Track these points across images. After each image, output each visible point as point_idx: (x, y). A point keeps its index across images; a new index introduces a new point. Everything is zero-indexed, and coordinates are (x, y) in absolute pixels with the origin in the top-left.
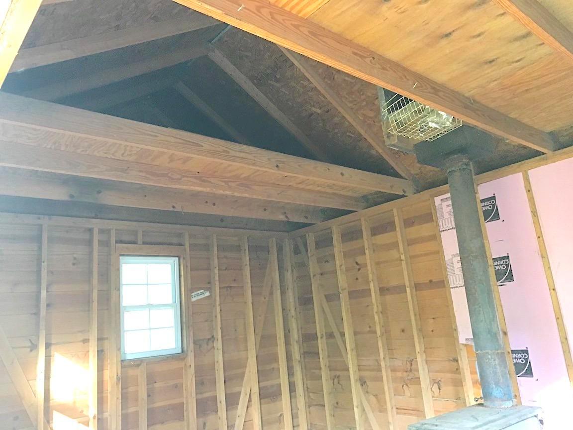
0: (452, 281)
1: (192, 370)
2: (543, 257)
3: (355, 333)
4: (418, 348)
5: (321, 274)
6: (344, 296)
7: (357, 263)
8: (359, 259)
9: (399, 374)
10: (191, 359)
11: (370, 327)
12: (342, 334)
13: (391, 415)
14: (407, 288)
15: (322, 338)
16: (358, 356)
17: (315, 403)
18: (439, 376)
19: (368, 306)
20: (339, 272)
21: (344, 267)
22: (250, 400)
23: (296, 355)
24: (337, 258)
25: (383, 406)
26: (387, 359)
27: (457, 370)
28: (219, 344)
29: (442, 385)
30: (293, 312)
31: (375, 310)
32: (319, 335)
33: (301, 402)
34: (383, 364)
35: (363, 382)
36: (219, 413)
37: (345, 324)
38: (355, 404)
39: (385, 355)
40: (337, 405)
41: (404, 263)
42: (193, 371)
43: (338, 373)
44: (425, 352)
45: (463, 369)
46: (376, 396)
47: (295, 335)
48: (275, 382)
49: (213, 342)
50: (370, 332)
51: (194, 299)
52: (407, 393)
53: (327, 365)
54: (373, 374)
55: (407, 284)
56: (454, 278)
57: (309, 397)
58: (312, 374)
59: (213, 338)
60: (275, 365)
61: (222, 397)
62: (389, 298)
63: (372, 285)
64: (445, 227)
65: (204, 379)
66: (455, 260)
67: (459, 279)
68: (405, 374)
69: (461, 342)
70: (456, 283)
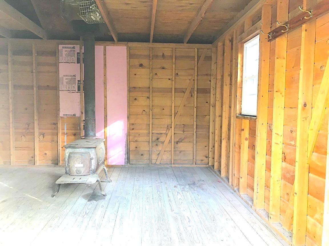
0: (61, 87)
4: (36, 118)
9: (20, 131)
13: (13, 150)
14: (34, 88)
25: (6, 147)
29: (45, 135)
34: (11, 125)
41: (34, 74)
45: (59, 128)
50: (2, 108)
52: (24, 140)
55: (35, 85)
64: (62, 61)
66: (65, 78)
67: (65, 87)
68: (24, 131)
69: (60, 116)
70: (63, 89)
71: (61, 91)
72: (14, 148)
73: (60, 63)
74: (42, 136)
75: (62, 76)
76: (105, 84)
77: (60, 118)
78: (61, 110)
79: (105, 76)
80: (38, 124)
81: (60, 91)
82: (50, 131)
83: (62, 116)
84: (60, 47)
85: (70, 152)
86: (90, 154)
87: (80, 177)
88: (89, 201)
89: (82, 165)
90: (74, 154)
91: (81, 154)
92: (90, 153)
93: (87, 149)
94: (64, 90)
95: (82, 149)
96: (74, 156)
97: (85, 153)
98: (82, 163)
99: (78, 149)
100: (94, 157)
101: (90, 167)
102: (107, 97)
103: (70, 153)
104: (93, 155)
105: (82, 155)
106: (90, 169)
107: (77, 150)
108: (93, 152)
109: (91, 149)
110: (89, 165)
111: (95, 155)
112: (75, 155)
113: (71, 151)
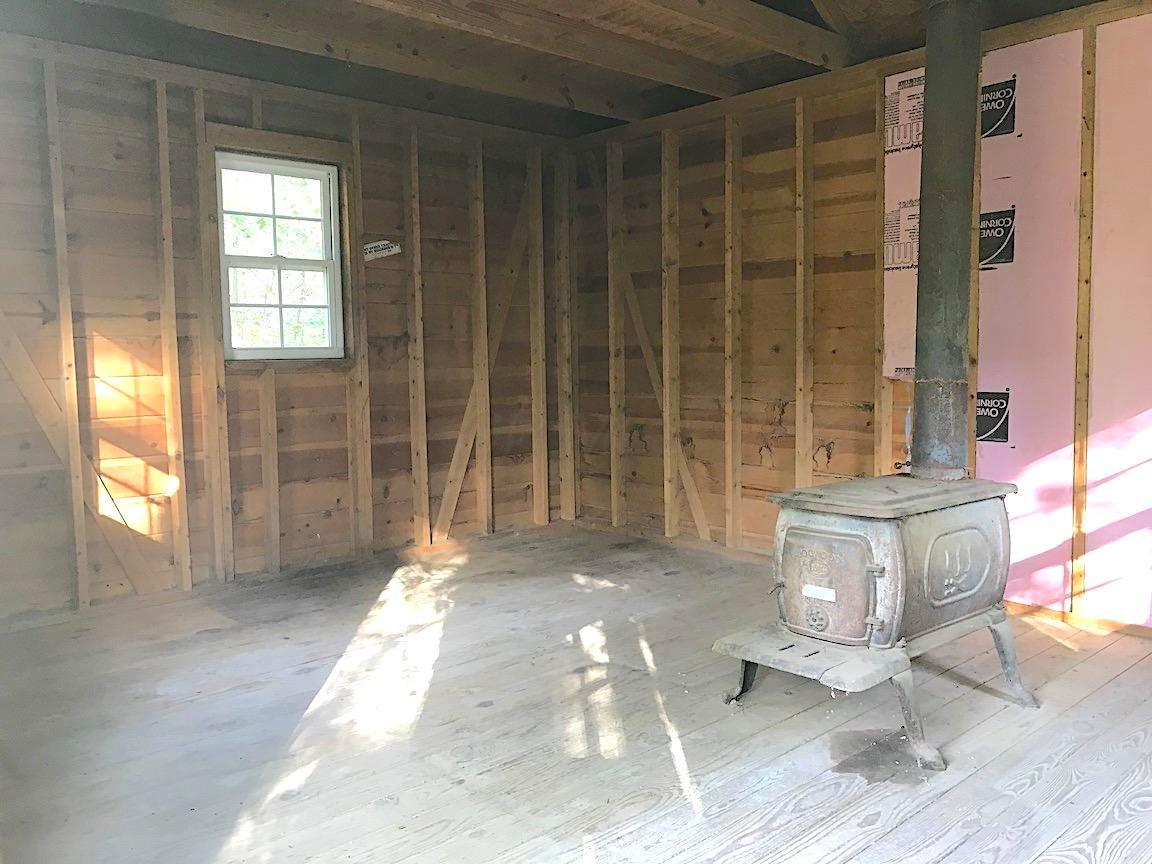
0: (890, 256)
1: (364, 393)
2: (1082, 216)
3: (684, 350)
4: (800, 383)
5: (630, 232)
6: (670, 276)
7: (705, 213)
8: (710, 205)
9: (756, 428)
10: (361, 372)
11: (713, 339)
12: (659, 352)
13: (732, 496)
14: (798, 266)
15: (617, 355)
16: (684, 390)
17: (593, 471)
18: (832, 435)
19: (715, 299)
20: (665, 228)
21: (676, 220)
22: (473, 456)
23: (565, 385)
24: (665, 198)
25: (718, 482)
26: (738, 399)
27: (870, 426)
28: (417, 349)
29: (835, 450)
30: (565, 305)
31: (728, 307)
32: (612, 349)
33: (567, 469)
34: (729, 408)
35: (686, 440)
36: (415, 472)
37: (666, 331)
38: (667, 474)
39: (734, 391)
40: (632, 478)
41: (799, 214)
42: (367, 395)
43: (641, 421)
44: (812, 389)
45: (880, 423)
46: (706, 464)
47: (566, 347)
48: (522, 429)
49: (407, 345)
50: (711, 349)
51: (369, 257)
52: (768, 462)
53: (623, 406)
54: (708, 425)
55: (800, 256)
56: (896, 249)
57: (583, 460)
58: (592, 421)
59: (405, 338)
60: (523, 399)
61: (420, 445)
62: (759, 284)
63: (729, 256)
64: (896, 142)
65: (387, 410)
66: (905, 212)
67: (905, 253)
68: (768, 428)
69: (885, 373)
70: (897, 260)
71: (888, 269)
72: (739, 487)
73: (888, 152)
74: (823, 451)
75: (896, 208)
76: (1086, 214)
77: (885, 383)
78: (888, 350)
79: (1088, 177)
80: (813, 406)
81: (886, 272)
82: (851, 434)
83: (892, 375)
84: (892, 83)
85: (793, 524)
86: (870, 550)
87: (815, 646)
88: (844, 767)
89: (829, 595)
90: (804, 536)
91: (830, 542)
92: (872, 544)
93: (859, 522)
94: (902, 265)
95: (839, 520)
96: (799, 547)
97: (845, 542)
98: (830, 585)
99: (819, 517)
100: (888, 565)
101: (869, 608)
102: (1095, 280)
103: (792, 531)
104: (886, 555)
105: (831, 549)
106: (869, 619)
107: (820, 523)
108: (882, 539)
109: (876, 524)
110: (859, 600)
111: (894, 558)
112: (804, 542)
113: (797, 524)
